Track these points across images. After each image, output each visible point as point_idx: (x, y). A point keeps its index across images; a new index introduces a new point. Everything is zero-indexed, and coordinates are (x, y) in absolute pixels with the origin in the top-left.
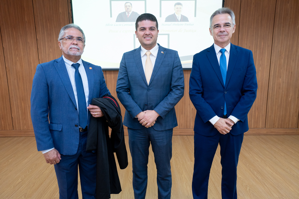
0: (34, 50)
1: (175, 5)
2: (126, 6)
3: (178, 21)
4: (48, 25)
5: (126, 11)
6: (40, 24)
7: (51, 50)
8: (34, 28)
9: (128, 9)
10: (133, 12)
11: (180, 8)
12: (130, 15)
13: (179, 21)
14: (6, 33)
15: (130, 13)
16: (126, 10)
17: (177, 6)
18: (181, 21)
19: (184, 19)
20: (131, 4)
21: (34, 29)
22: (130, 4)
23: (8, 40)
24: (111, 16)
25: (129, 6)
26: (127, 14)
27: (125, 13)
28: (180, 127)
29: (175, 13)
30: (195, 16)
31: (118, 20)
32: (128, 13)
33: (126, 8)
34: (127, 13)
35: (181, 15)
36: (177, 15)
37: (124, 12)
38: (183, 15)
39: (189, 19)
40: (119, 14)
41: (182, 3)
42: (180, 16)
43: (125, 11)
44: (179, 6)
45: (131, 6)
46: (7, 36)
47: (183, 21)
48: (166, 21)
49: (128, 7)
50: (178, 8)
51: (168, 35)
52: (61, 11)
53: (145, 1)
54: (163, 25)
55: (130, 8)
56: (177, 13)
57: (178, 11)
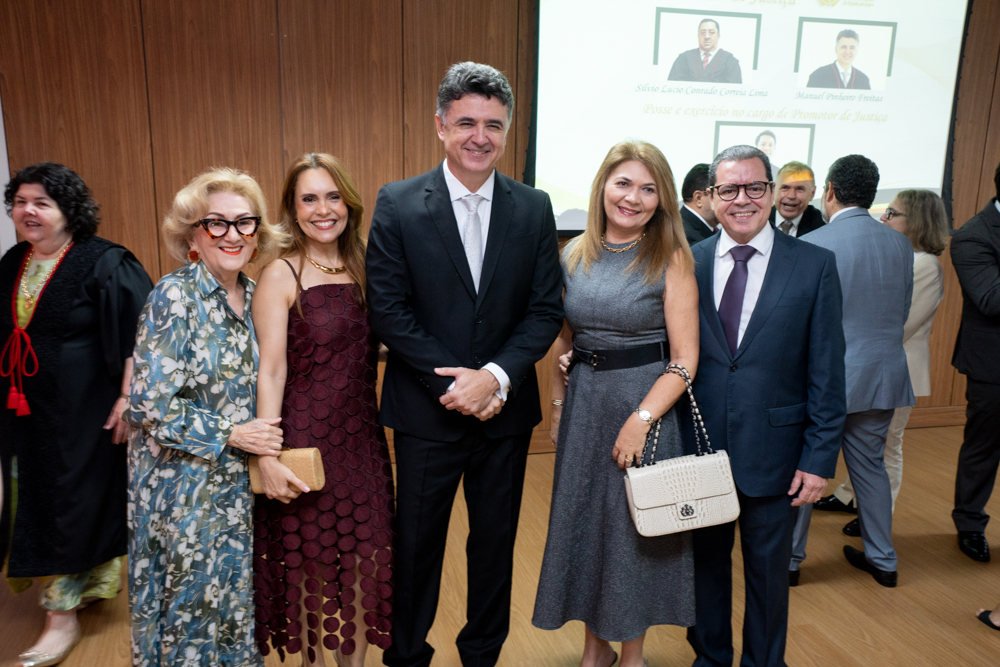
0: (391, 162)
1: (839, 38)
2: (702, 32)
3: (842, 87)
5: (701, 47)
6: (419, 75)
8: (397, 86)
9: (706, 40)
10: (721, 51)
11: (852, 47)
12: (710, 59)
13: (846, 85)
14: (298, 100)
15: (713, 53)
16: (700, 45)
17: (844, 41)
18: (850, 86)
19: (860, 81)
20: (718, 26)
21: (397, 90)
22: (714, 24)
23: (303, 127)
24: (656, 62)
25: (710, 31)
26: (703, 58)
27: (696, 52)
29: (838, 64)
30: (889, 74)
31: (673, 76)
32: (707, 55)
33: (703, 39)
34: (702, 53)
35: (853, 68)
36: (841, 69)
37: (694, 50)
38: (856, 70)
39: (871, 83)
40: (681, 55)
41: (857, 32)
42: (850, 71)
43: (697, 46)
44: (848, 42)
45: (716, 30)
46: (303, 115)
47: (856, 87)
48: (810, 84)
49: (708, 36)
50: (845, 47)
51: (812, 127)
52: (492, 33)
53: (758, 17)
54: (800, 95)
55: (714, 37)
56: (842, 63)
57: (847, 53)
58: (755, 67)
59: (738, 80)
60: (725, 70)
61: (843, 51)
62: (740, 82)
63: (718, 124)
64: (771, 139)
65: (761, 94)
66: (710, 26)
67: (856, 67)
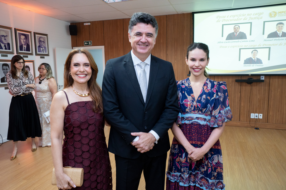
1: (277, 25)
2: (235, 28)
3: (279, 37)
4: (176, 44)
5: (235, 32)
6: (170, 44)
7: (176, 61)
8: (166, 47)
9: (236, 30)
10: (240, 32)
11: (282, 27)
12: (237, 34)
15: (238, 33)
17: (279, 25)
18: (282, 36)
20: (239, 26)
24: (222, 36)
25: (237, 28)
27: (233, 33)
28: (276, 122)
29: (277, 31)
31: (227, 39)
32: (236, 33)
33: (235, 30)
34: (235, 33)
36: (278, 33)
38: (284, 32)
40: (229, 34)
41: (283, 23)
42: (281, 33)
43: (233, 31)
44: (280, 25)
47: (284, 37)
48: (268, 38)
49: (236, 29)
50: (279, 27)
51: (269, 48)
52: (185, 34)
53: (251, 23)
54: (265, 40)
55: (238, 29)
56: (278, 31)
57: (280, 29)
58: (251, 35)
59: (246, 38)
60: (242, 36)
61: (279, 28)
62: (246, 39)
63: (240, 49)
64: (257, 52)
65: (252, 41)
66: (237, 27)
67: (283, 31)
